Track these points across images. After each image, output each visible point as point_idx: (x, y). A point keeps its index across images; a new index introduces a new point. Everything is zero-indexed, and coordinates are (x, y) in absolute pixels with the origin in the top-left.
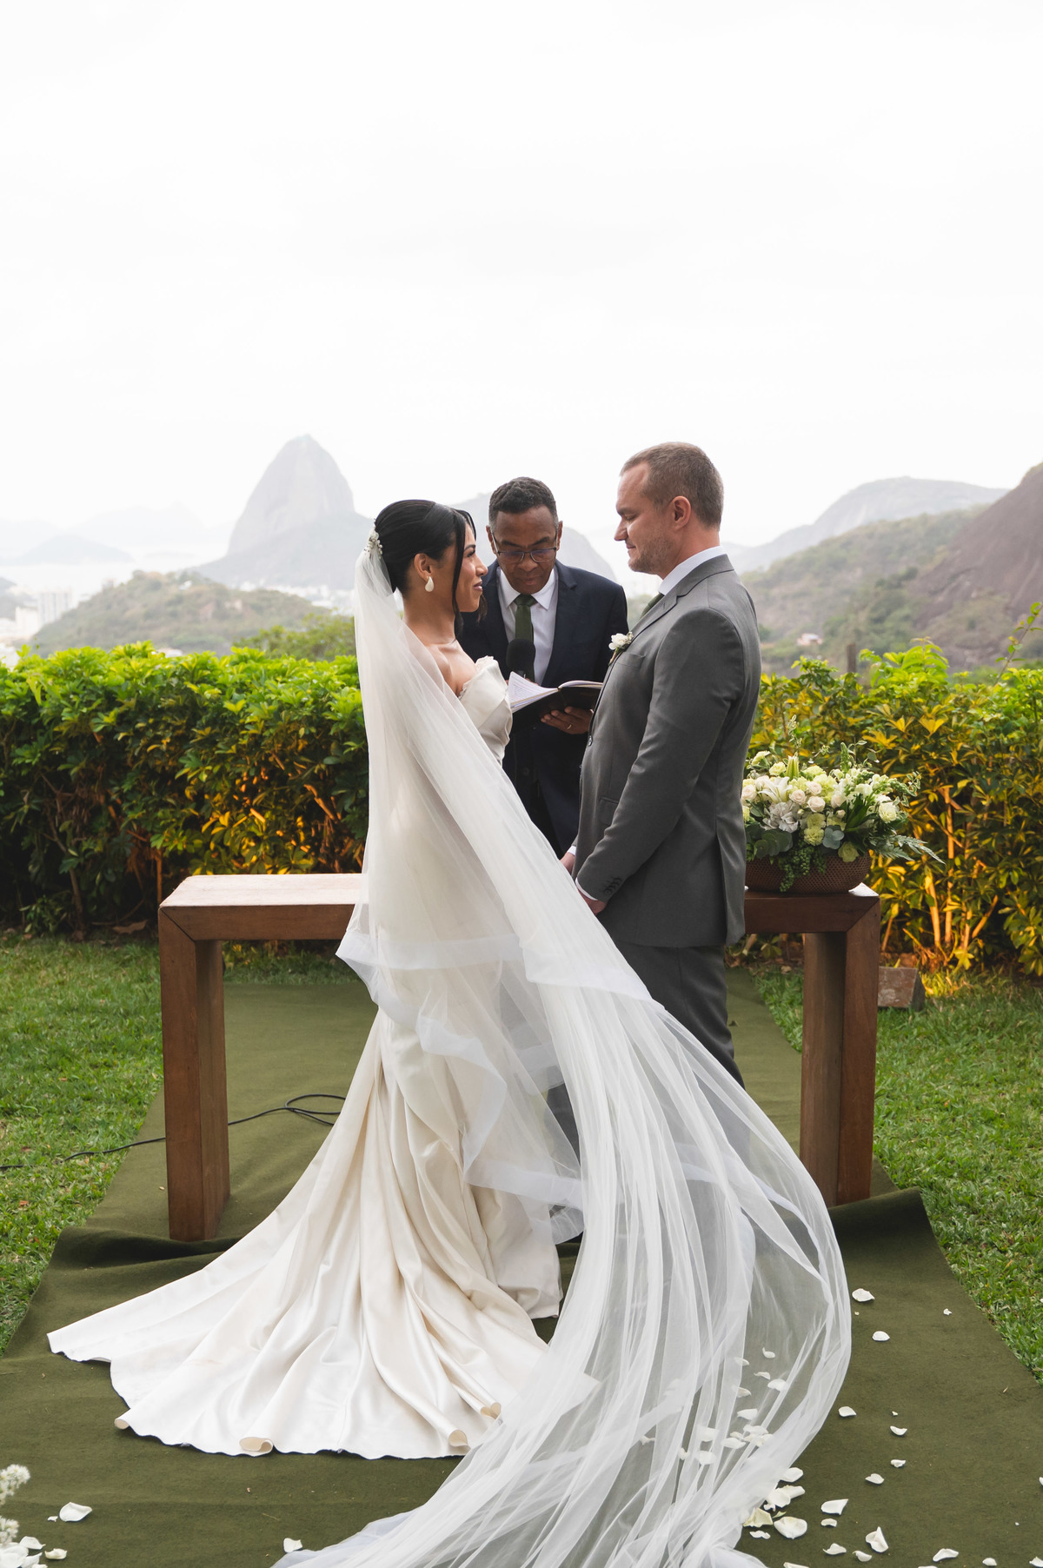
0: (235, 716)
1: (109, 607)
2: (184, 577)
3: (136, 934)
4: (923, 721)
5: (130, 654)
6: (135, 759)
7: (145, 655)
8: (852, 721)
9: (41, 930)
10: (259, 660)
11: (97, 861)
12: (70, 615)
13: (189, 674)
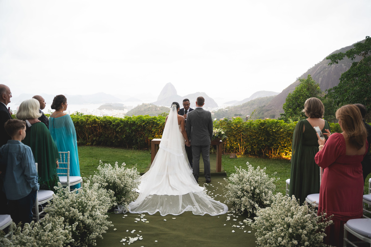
0: (159, 124)
1: (139, 109)
2: (150, 104)
3: (146, 149)
4: (238, 126)
5: (146, 116)
6: (147, 128)
7: (148, 116)
8: (230, 126)
9: (135, 149)
10: (162, 117)
11: (142, 141)
12: (133, 110)
13: (153, 119)
